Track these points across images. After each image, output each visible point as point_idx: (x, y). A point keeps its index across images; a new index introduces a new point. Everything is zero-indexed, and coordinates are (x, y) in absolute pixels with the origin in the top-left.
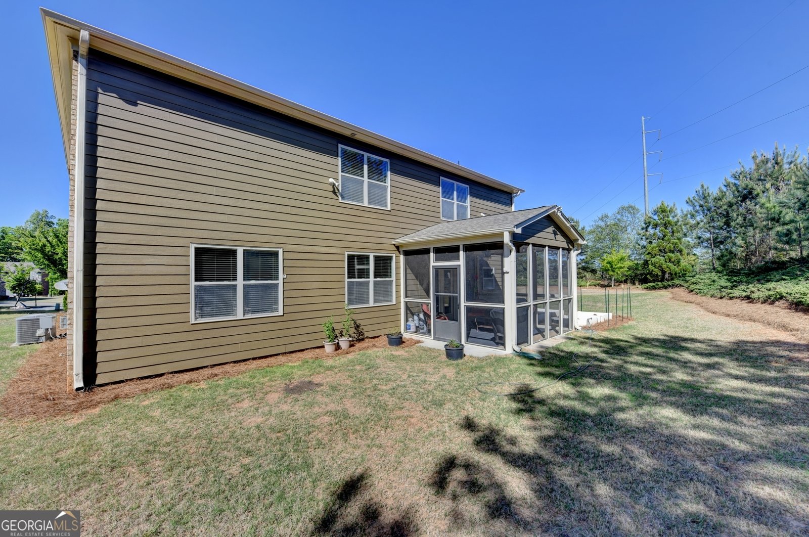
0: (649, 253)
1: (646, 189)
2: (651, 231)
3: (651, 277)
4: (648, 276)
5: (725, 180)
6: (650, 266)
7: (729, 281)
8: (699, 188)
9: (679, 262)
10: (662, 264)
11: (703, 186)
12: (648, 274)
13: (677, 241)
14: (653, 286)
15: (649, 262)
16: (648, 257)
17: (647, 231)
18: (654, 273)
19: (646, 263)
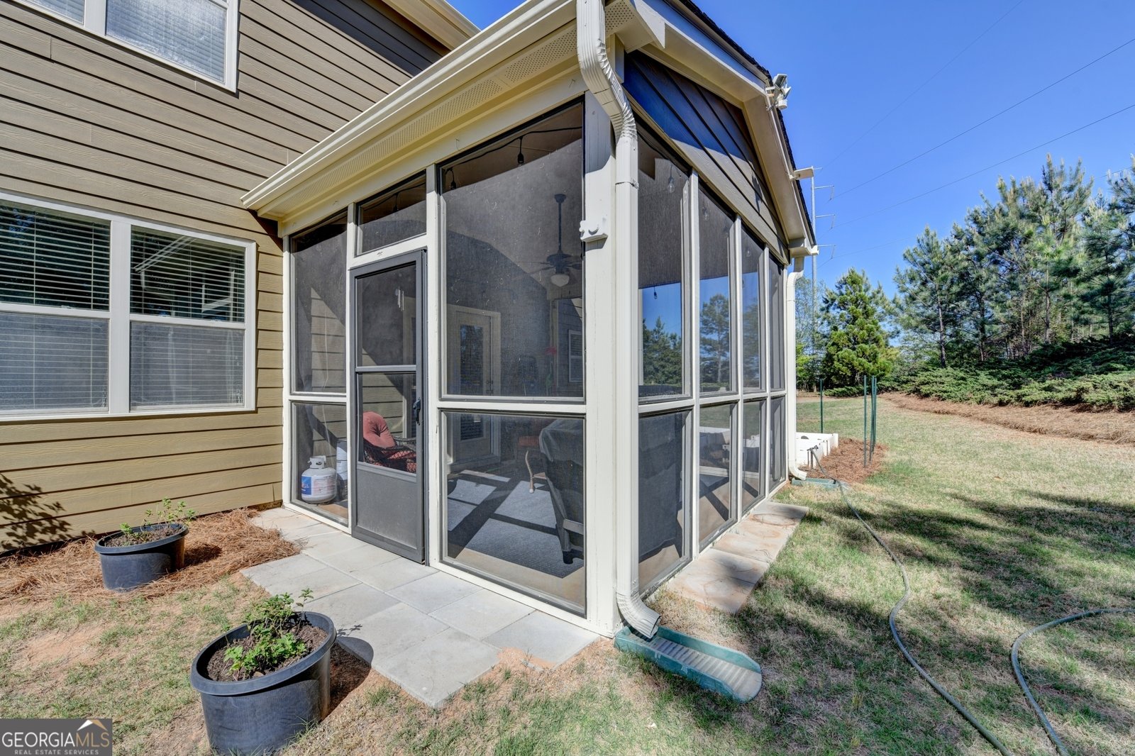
0: (833, 344)
1: (815, 265)
2: (834, 312)
3: (837, 379)
4: (833, 378)
5: (954, 227)
6: (835, 363)
7: (995, 376)
8: (922, 236)
9: (875, 356)
10: (853, 360)
11: (928, 233)
12: (833, 374)
13: (873, 326)
14: (843, 392)
15: (835, 357)
16: (832, 350)
17: (828, 312)
18: (841, 373)
19: (829, 358)
